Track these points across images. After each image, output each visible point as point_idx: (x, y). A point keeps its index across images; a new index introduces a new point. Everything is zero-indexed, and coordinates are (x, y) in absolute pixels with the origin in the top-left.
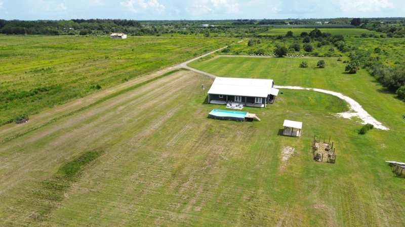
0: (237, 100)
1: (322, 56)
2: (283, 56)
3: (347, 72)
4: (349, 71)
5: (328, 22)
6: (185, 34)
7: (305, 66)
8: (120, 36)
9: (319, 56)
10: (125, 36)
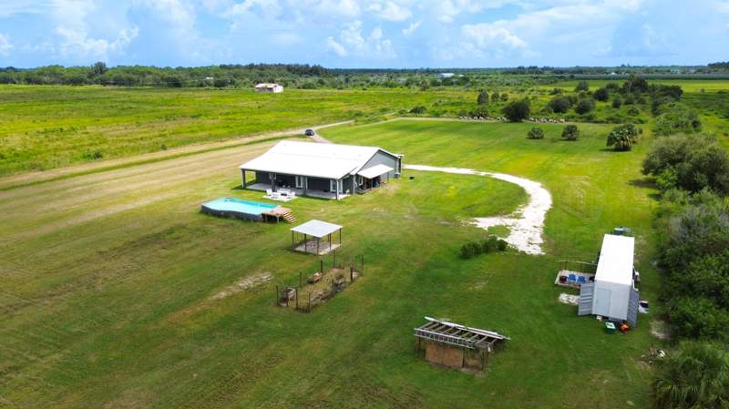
0: (299, 184)
1: (601, 122)
2: (523, 120)
3: (609, 147)
4: (613, 147)
5: (693, 71)
6: (390, 87)
7: (536, 136)
8: (271, 89)
9: (596, 122)
10: (279, 89)
